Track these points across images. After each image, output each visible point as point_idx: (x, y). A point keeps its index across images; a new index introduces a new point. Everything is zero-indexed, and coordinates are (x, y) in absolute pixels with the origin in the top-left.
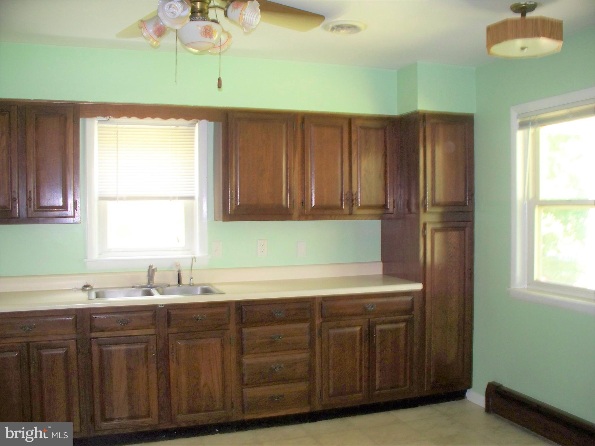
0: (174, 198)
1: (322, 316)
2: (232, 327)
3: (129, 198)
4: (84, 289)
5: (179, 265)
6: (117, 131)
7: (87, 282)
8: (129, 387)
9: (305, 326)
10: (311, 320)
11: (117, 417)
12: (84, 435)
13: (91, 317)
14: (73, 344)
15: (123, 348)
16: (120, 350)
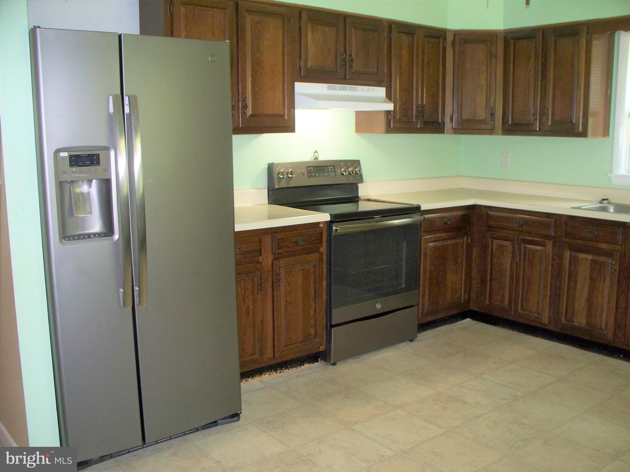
4: (602, 202)
7: (605, 196)
8: (590, 295)
11: (576, 321)
12: (551, 328)
13: (566, 223)
14: (549, 244)
15: (589, 258)
16: (586, 259)
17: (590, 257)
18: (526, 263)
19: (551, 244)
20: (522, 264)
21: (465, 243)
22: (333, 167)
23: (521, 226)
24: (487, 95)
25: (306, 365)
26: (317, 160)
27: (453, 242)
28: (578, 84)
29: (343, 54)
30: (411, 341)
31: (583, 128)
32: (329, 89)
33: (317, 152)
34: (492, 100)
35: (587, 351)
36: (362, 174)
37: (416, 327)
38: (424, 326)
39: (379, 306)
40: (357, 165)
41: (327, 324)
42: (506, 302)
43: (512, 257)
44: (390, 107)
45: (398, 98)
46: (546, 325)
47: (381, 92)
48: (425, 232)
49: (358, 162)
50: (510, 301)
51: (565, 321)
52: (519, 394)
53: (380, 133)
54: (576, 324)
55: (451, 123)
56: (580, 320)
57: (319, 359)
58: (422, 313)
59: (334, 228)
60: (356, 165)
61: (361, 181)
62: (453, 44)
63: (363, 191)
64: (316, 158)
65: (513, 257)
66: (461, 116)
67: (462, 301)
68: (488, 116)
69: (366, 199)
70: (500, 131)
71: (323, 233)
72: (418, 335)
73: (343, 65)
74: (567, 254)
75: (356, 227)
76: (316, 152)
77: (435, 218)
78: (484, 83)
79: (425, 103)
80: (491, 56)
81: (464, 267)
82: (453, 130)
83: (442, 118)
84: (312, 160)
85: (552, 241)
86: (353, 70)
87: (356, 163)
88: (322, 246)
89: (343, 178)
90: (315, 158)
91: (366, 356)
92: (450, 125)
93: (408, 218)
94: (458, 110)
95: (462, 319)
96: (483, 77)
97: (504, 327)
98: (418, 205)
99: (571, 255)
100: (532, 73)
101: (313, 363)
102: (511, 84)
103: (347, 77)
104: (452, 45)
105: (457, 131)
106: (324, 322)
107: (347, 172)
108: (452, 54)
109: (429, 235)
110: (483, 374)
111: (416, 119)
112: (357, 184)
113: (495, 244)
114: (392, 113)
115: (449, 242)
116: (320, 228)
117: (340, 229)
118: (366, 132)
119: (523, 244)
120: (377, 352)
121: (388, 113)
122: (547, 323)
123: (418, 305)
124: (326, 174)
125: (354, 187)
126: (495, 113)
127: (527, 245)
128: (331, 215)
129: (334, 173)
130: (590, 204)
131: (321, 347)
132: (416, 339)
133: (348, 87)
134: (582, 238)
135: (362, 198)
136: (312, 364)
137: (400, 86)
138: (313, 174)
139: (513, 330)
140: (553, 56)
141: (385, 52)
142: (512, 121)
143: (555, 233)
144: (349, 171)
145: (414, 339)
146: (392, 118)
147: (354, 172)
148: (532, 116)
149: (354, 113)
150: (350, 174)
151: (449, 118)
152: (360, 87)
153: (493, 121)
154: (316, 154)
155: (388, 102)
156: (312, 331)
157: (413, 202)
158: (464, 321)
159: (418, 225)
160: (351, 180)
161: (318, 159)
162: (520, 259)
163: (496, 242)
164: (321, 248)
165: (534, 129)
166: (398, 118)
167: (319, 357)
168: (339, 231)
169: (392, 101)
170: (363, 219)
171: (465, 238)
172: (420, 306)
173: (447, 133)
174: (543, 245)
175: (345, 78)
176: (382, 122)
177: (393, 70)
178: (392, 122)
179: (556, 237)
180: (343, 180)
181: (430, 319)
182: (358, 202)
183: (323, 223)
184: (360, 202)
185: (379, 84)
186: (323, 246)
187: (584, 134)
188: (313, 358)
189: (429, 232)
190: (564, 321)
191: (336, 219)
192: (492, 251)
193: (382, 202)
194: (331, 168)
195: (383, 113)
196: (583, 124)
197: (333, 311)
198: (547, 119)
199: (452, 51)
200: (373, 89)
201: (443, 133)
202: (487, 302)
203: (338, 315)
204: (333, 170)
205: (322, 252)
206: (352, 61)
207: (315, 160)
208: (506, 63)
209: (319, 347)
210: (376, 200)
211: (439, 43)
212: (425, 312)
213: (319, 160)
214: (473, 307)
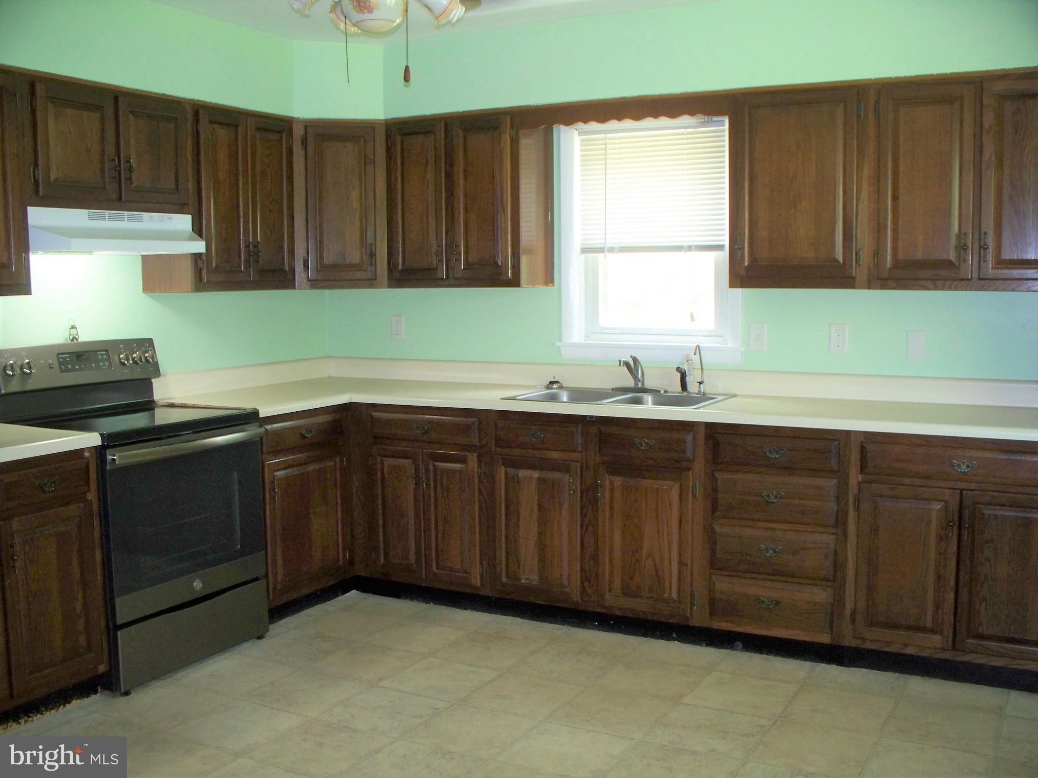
0: (689, 248)
1: (863, 469)
2: (699, 466)
3: (624, 249)
4: (550, 386)
5: (692, 360)
6: (605, 144)
7: (554, 378)
8: (541, 534)
9: (830, 484)
10: (841, 473)
11: (523, 577)
12: (486, 592)
13: (496, 423)
14: (473, 460)
15: (534, 476)
16: (531, 477)
17: (536, 474)
18: (439, 490)
19: (475, 459)
20: (432, 496)
21: (338, 467)
22: (104, 353)
23: (426, 432)
24: (361, 224)
25: (76, 703)
26: (75, 341)
27: (316, 466)
28: (502, 204)
29: (114, 158)
30: (260, 637)
31: (513, 274)
32: (91, 218)
33: (76, 328)
34: (370, 234)
35: (545, 623)
36: (157, 362)
37: (266, 615)
38: (278, 612)
39: (197, 585)
40: (148, 347)
41: (107, 626)
42: (412, 558)
43: (416, 483)
44: (199, 247)
45: (213, 231)
46: (477, 588)
47: (184, 222)
48: (269, 453)
49: (150, 342)
50: (418, 553)
51: (506, 580)
52: (441, 705)
53: (185, 292)
54: (524, 581)
55: (305, 270)
56: (529, 575)
57: (99, 688)
58: (274, 589)
59: (110, 457)
60: (146, 347)
61: (157, 373)
62: (304, 142)
63: (161, 391)
64: (74, 338)
65: (418, 484)
66: (322, 258)
67: (341, 563)
68: (365, 257)
69: (166, 404)
70: (386, 281)
71: (90, 467)
72: (271, 626)
73: (115, 178)
74: (501, 472)
75: (144, 455)
76: (73, 327)
77: (285, 429)
78: (355, 204)
79: (259, 240)
80: (366, 161)
81: (339, 507)
82: (309, 283)
83: (290, 265)
84: (67, 342)
85: (476, 454)
86: (133, 186)
87: (148, 343)
88: (89, 491)
89: (125, 371)
90: (71, 338)
91: (181, 674)
92: (304, 275)
93: (239, 432)
94: (317, 248)
95: (344, 593)
96: (355, 194)
97: (412, 599)
98: (255, 409)
99: (506, 473)
100: (431, 187)
101: (87, 697)
102: (400, 206)
103: (123, 198)
104: (303, 144)
105: (315, 284)
106: (103, 623)
107: (131, 359)
108: (302, 159)
109: (276, 457)
110: (380, 680)
111: (245, 268)
112: (147, 379)
113: (386, 464)
114: (204, 257)
115: (310, 468)
116: (84, 458)
117: (120, 458)
118: (161, 291)
119: (431, 462)
120: (201, 663)
121: (197, 257)
122: (479, 585)
123: (266, 576)
124: (94, 365)
125: (146, 385)
126: (376, 254)
127: (437, 464)
128: (102, 435)
129: (106, 363)
130: (534, 391)
131: (100, 666)
132: (267, 634)
133: (126, 215)
134: (522, 446)
135: (160, 403)
136: (86, 699)
137: (215, 214)
138: (70, 366)
139: (427, 602)
140: (461, 162)
141: (189, 154)
142: (404, 263)
143: (481, 440)
144: (133, 359)
145: (265, 634)
146: (205, 266)
147: (143, 360)
148: (434, 257)
149: (140, 258)
150: (135, 362)
151: (301, 262)
152: (146, 215)
153: (374, 267)
154: (74, 332)
155: (196, 240)
156: (82, 640)
157: (246, 404)
158: (346, 595)
159: (257, 442)
160: (138, 374)
161: (77, 339)
162: (428, 486)
163: (389, 462)
164: (88, 494)
165: (439, 276)
166: (214, 266)
167: (97, 685)
168: (117, 462)
169: (204, 237)
170: (160, 439)
171: (338, 459)
172: (271, 578)
173: (300, 288)
174: (463, 461)
175: (120, 199)
176: (187, 272)
177: (203, 185)
178: (204, 272)
179: (482, 447)
180: (125, 375)
181: (287, 598)
182: (153, 409)
183: (90, 449)
184: (156, 410)
185: (180, 209)
186: (91, 488)
187: (515, 282)
188: (86, 688)
189: (276, 453)
190: (504, 580)
191: (112, 441)
192: (383, 479)
193: (194, 407)
194: (102, 355)
195: (189, 256)
196: (513, 266)
197: (118, 601)
198: (458, 260)
199: (302, 153)
200: (170, 218)
201: (294, 287)
202: (382, 560)
203: (125, 608)
204: (105, 357)
205: (91, 501)
206: (130, 169)
207: (72, 342)
208: (389, 172)
209: (95, 667)
210: (184, 405)
211: (281, 139)
212: (279, 586)
213: (79, 340)
214: (360, 570)
